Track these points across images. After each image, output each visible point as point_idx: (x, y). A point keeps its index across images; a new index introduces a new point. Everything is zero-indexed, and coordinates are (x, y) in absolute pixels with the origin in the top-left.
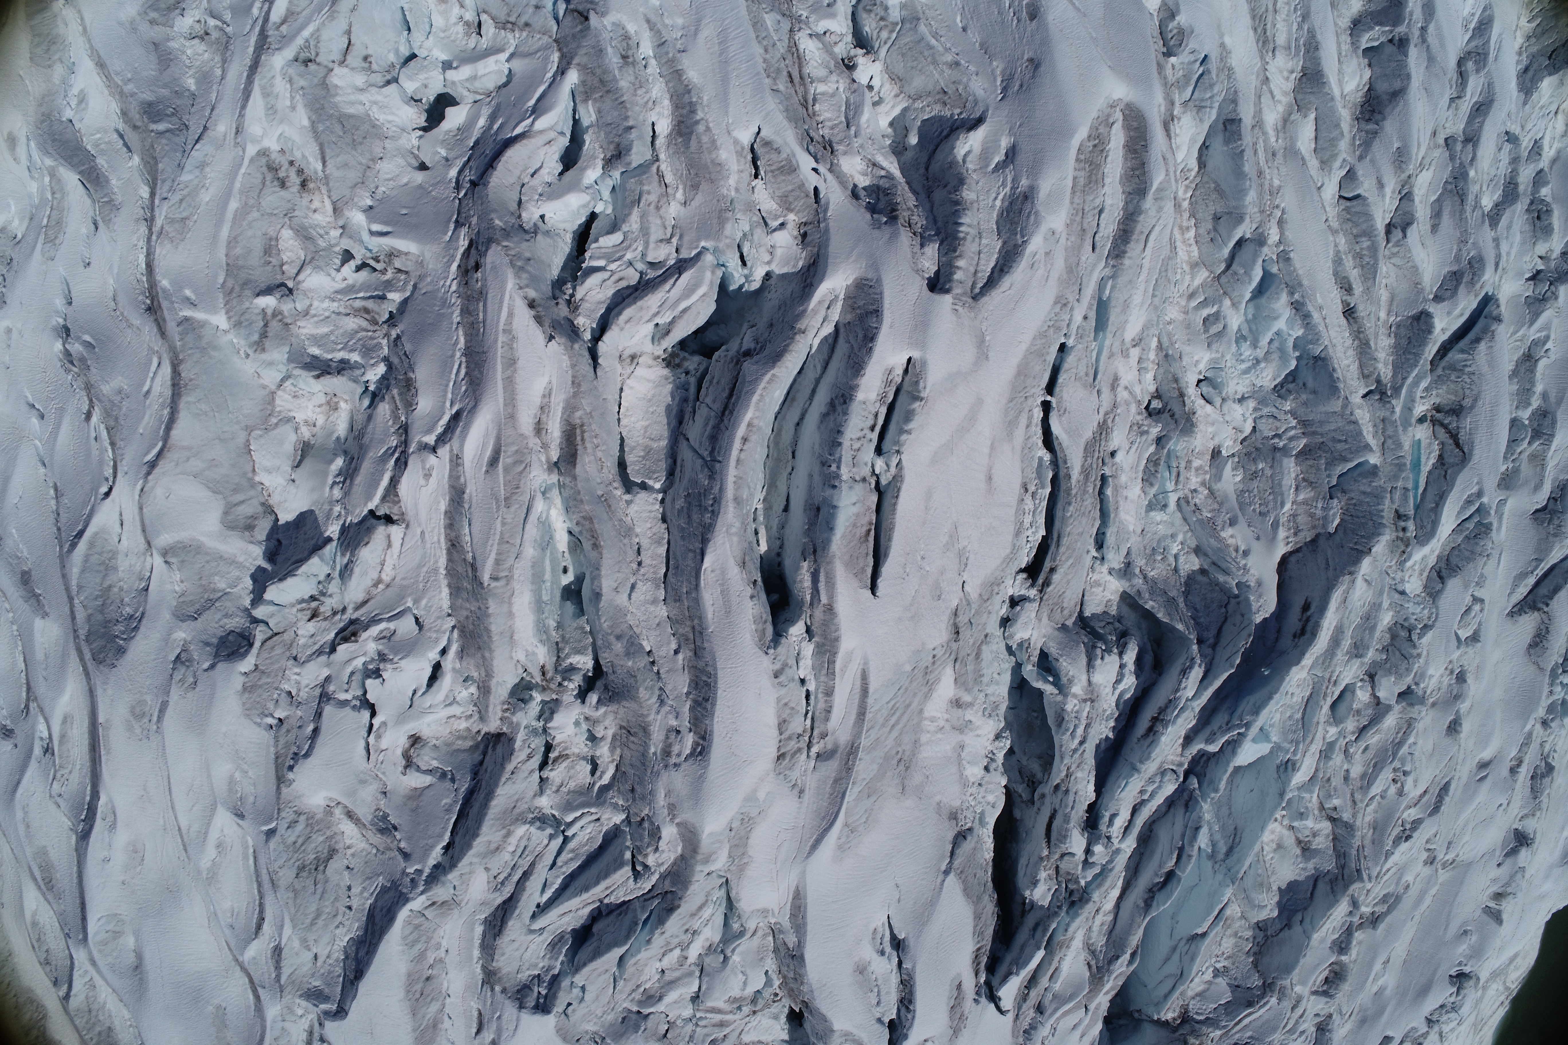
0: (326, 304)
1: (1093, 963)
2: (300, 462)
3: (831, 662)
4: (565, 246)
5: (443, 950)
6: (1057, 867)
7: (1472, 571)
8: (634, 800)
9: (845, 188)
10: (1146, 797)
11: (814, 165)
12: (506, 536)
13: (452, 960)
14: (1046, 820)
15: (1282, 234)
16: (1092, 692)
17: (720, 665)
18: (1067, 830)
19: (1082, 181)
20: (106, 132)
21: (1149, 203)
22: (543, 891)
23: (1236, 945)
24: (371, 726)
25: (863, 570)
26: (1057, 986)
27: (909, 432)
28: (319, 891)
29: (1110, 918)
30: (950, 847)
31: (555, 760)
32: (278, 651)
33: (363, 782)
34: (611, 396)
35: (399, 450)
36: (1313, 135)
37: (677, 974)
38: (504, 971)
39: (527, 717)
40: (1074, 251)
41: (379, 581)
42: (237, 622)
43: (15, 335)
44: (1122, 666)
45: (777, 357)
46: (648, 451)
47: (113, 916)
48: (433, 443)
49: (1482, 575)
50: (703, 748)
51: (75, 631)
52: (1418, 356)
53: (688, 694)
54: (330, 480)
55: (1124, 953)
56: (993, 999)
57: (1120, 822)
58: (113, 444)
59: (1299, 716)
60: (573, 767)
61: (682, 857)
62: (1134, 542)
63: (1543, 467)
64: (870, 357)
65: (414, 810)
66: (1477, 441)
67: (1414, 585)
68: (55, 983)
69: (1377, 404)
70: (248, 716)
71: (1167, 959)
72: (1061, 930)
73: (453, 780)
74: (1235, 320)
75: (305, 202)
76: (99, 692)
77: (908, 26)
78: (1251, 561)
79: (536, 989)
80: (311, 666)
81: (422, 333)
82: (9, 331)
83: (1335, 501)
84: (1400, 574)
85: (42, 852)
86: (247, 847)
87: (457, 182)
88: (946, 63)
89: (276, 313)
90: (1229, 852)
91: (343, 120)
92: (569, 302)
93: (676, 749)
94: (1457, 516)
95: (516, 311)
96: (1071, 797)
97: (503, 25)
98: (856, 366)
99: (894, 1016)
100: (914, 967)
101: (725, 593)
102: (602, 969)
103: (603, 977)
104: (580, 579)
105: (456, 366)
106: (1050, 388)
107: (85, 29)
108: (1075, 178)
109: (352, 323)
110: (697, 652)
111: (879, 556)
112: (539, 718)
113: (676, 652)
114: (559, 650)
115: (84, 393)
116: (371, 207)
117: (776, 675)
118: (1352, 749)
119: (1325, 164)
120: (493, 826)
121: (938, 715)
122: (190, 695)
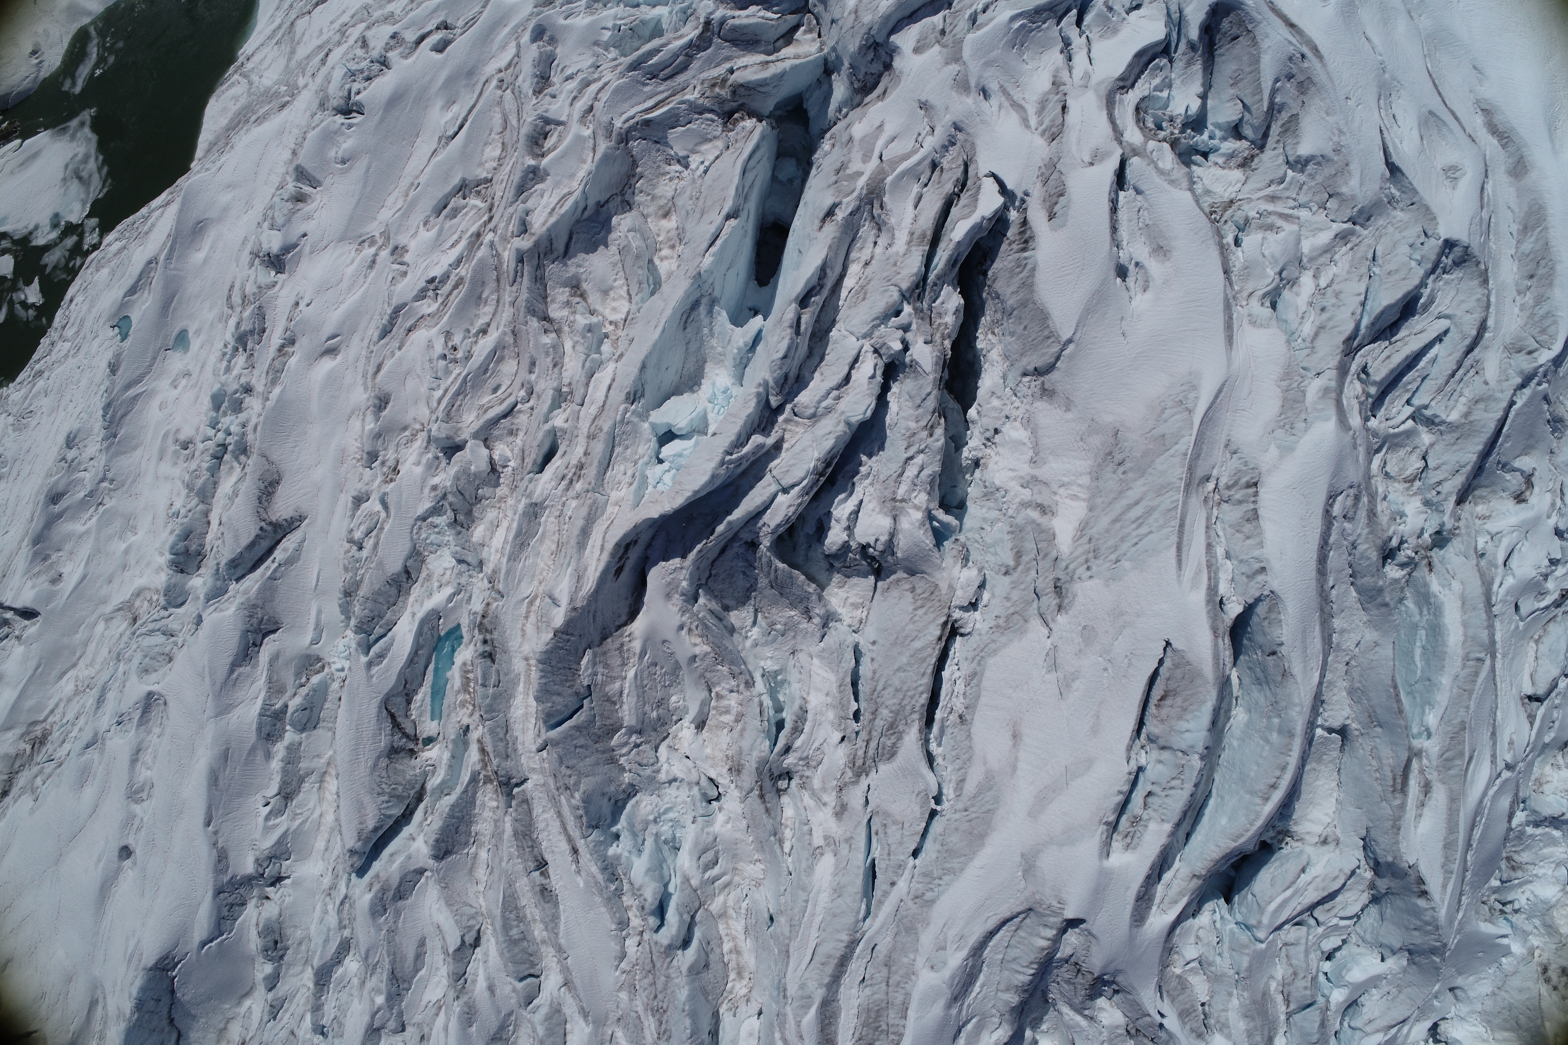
1: (878, 212)
3: (1208, 578)
5: (1518, 304)
6: (933, 325)
10: (835, 393)
11: (1162, 1020)
12: (1466, 696)
13: (1512, 293)
15: (622, 948)
16: (892, 508)
18: (935, 371)
19: (893, 1014)
21: (815, 992)
22: (1436, 358)
23: (655, 188)
26: (916, 189)
29: (853, 255)
37: (1322, 260)
38: (1472, 284)
40: (900, 947)
44: (849, 529)
46: (1320, 759)
48: (1505, 771)
50: (1329, 502)
53: (1332, 550)
56: (1006, 195)
60: (1401, 470)
61: (1342, 392)
62: (813, 647)
63: (270, 680)
65: (1532, 437)
66: (374, 721)
67: (441, 566)
69: (512, 773)
73: (1499, 463)
74: (684, 863)
78: (675, 620)
79: (1450, 262)
83: (585, 684)
84: (464, 581)
90: (696, 304)
93: (1350, 502)
94: (392, 641)
95: (1439, 889)
99: (1122, 193)
100: (1107, 248)
101: (1305, 649)
103: (1391, 267)
106: (933, 815)
113: (1334, 587)
117: (1263, 569)
118: (522, 393)
119: (556, 1010)
120: (1483, 426)
121: (1068, 501)
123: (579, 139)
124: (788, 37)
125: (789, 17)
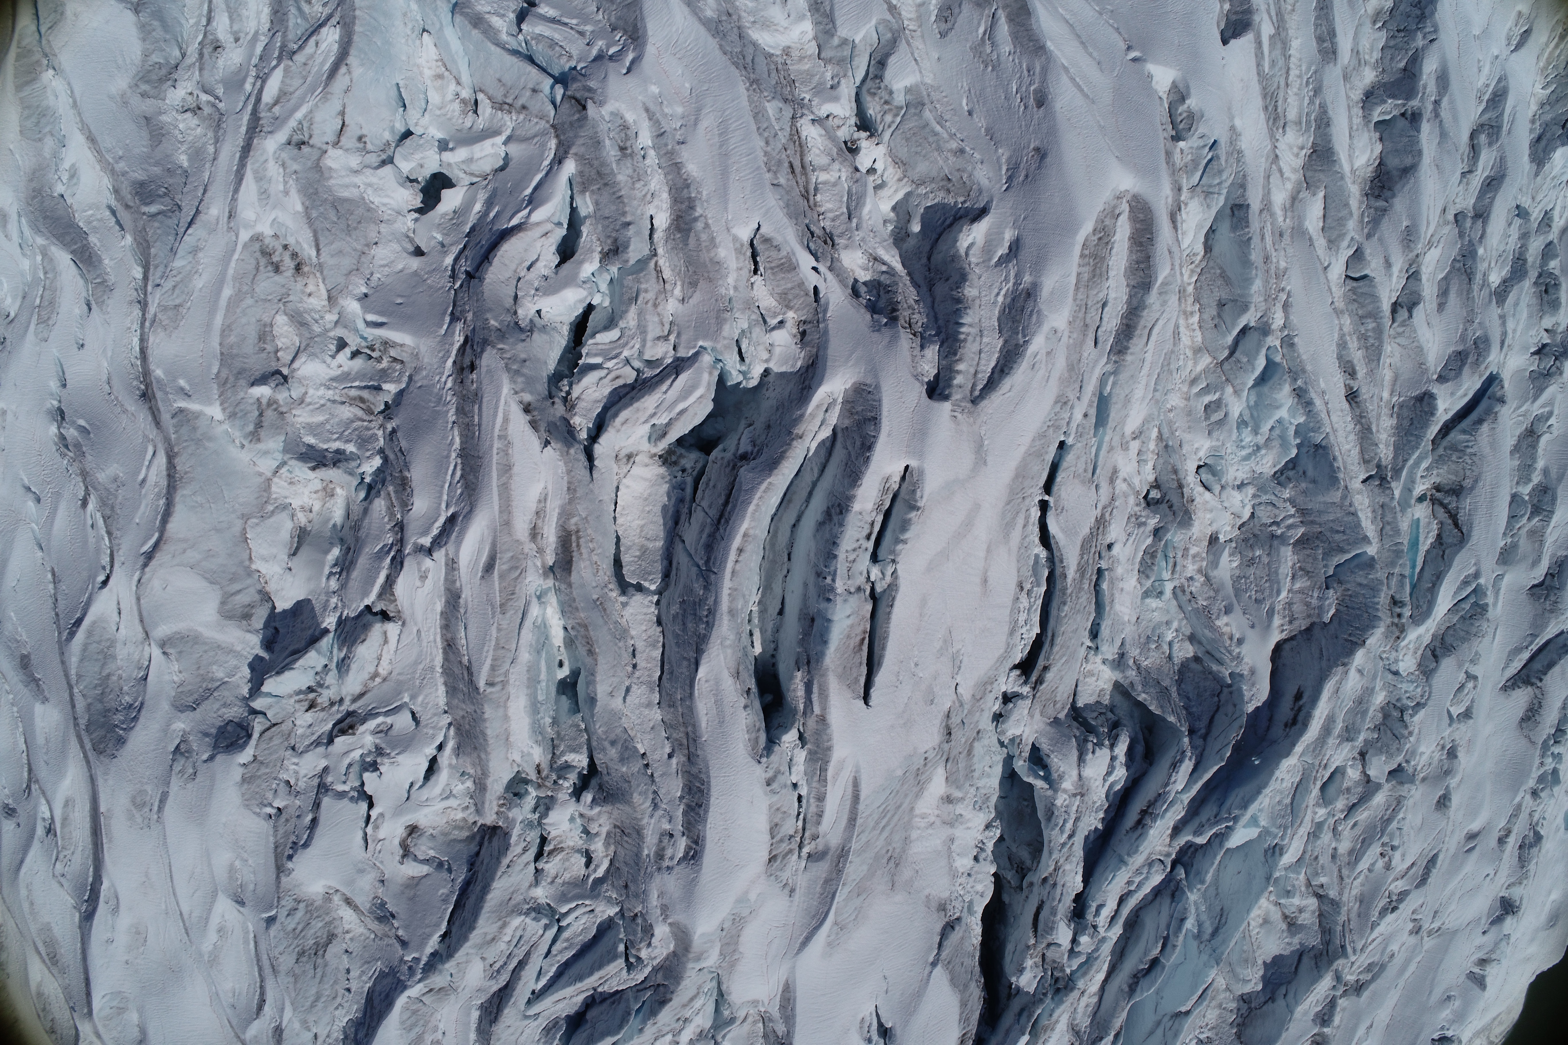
0: (322, 392)
1: (1077, 1043)
2: (297, 549)
3: (823, 770)
4: (561, 340)
6: (1043, 956)
7: (1465, 651)
8: (628, 896)
9: (845, 286)
10: (1132, 888)
11: (815, 264)
12: (502, 641)
13: (449, 1042)
14: (1034, 909)
15: (1287, 318)
16: (1082, 786)
17: (713, 773)
18: (1054, 922)
19: (1086, 276)
20: (98, 208)
21: (1153, 298)
22: (538, 979)
23: (1220, 1016)
24: (369, 817)
25: (856, 680)
27: (905, 542)
28: (319, 975)
29: (1095, 1000)
30: (938, 939)
31: (550, 853)
32: (276, 741)
33: (361, 871)
34: (607, 496)
35: (395, 549)
36: (1321, 213)
39: (523, 811)
40: (1076, 348)
41: (376, 675)
42: (235, 712)
43: (9, 416)
44: (1113, 759)
45: (773, 464)
46: (644, 550)
47: (117, 994)
48: (428, 545)
49: (1477, 653)
50: (696, 852)
51: (75, 719)
52: (1419, 437)
53: (681, 798)
54: (327, 571)
55: (1107, 1034)
57: (1106, 912)
58: (109, 533)
59: (1288, 801)
60: (568, 860)
61: (674, 954)
62: (1129, 632)
63: (1542, 543)
64: (867, 467)
65: (412, 899)
66: (1476, 523)
67: (1407, 664)
69: (1376, 490)
70: (247, 807)
71: (1152, 1033)
72: (1046, 1015)
73: (450, 870)
74: (1236, 407)
75: (299, 286)
76: (100, 781)
77: (912, 111)
78: (1245, 650)
80: (309, 757)
81: (418, 429)
83: (1331, 591)
84: (1394, 654)
85: (46, 929)
86: (247, 932)
87: (453, 270)
88: (951, 150)
89: (271, 403)
90: (1215, 932)
91: (337, 204)
92: (565, 399)
93: (669, 852)
94: (1454, 596)
95: (511, 417)
96: (1059, 889)
97: (500, 106)
98: (853, 475)
101: (719, 703)
104: (575, 674)
105: (451, 468)
106: (1048, 488)
107: (75, 102)
108: (1079, 274)
109: (347, 412)
110: (691, 758)
111: (872, 664)
112: (534, 810)
113: (670, 756)
114: (554, 747)
115: (79, 479)
116: (366, 295)
117: (769, 783)
118: (1340, 827)
119: (1332, 244)
120: (489, 918)
121: (929, 812)
122: (189, 786)
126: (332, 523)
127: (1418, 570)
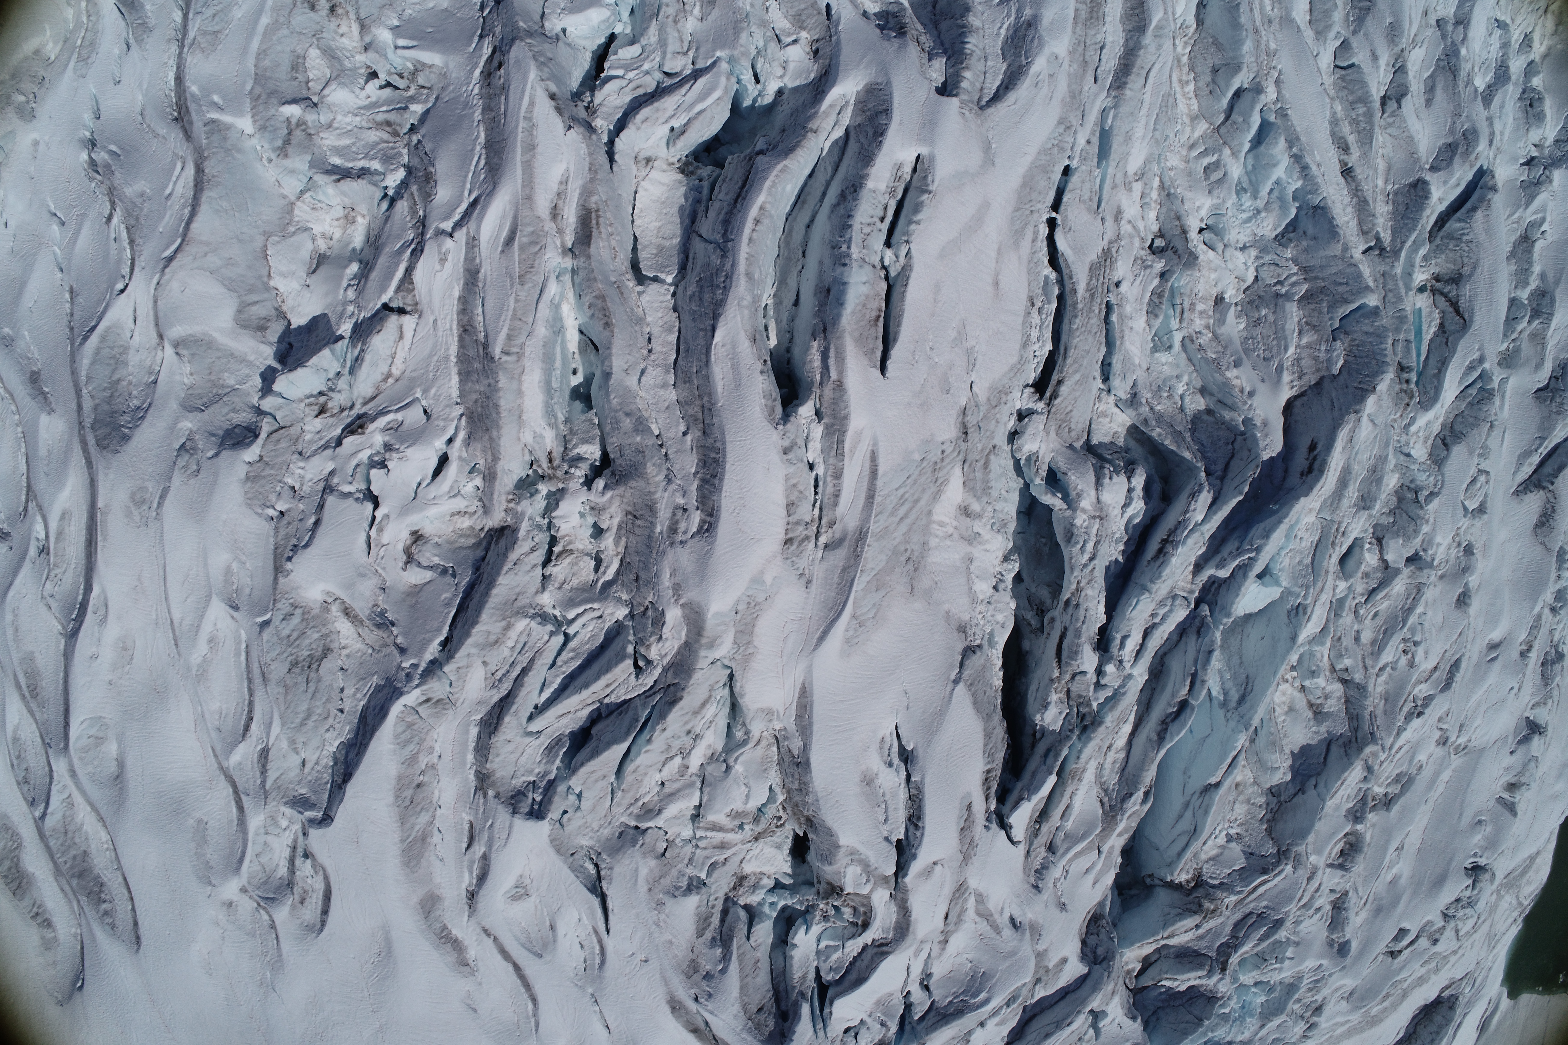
0: (349, 119)
1: (1106, 799)
2: (315, 270)
3: (841, 442)
4: (584, 63)
5: (436, 754)
6: (1068, 691)
7: (1475, 439)
8: (638, 589)
10: (1157, 620)
12: (519, 312)
13: (444, 766)
14: (1056, 641)
15: (1279, 93)
16: (1101, 509)
17: (728, 438)
18: (1078, 645)
19: (1083, 15)
21: (1148, 39)
22: (542, 690)
23: (1248, 811)
24: (374, 518)
25: (872, 352)
26: (1069, 825)
27: (918, 223)
28: (311, 690)
29: (1122, 755)
30: (959, 658)
31: (559, 555)
32: (283, 444)
33: (362, 575)
34: (626, 195)
35: (415, 241)
37: (677, 785)
38: (498, 775)
39: (533, 507)
40: (1077, 78)
41: (389, 375)
42: (243, 417)
43: (42, 147)
44: (1130, 490)
45: (789, 151)
46: (661, 249)
47: (97, 720)
48: (449, 230)
49: (1486, 446)
51: (81, 422)
52: (1416, 220)
53: (695, 474)
54: (345, 283)
55: (1137, 789)
56: (1004, 825)
57: (1132, 644)
58: (132, 242)
59: (1308, 560)
60: (576, 564)
61: (687, 644)
62: (1140, 374)
63: (1543, 346)
64: (880, 149)
65: (413, 606)
66: (1477, 309)
67: (1420, 452)
68: (32, 803)
69: (1377, 260)
70: (249, 506)
71: (1180, 817)
72: (1072, 758)
74: (1235, 170)
75: (333, 25)
76: (101, 477)
78: (1256, 401)
79: (530, 795)
80: (316, 460)
81: (443, 134)
82: (36, 143)
83: (1339, 343)
84: (1404, 437)
85: (29, 658)
86: (239, 643)
87: (482, 4)
89: (301, 123)
90: (1242, 700)
92: (587, 108)
93: (682, 526)
94: (1460, 382)
95: (537, 101)
96: (1082, 612)
98: (867, 158)
99: (902, 837)
100: (923, 779)
101: (735, 366)
102: (599, 774)
103: (601, 783)
104: (588, 381)
105: (476, 159)
106: (1056, 206)
108: (1076, 10)
109: (374, 136)
110: (706, 430)
111: (888, 341)
112: (544, 512)
113: (685, 433)
114: (566, 441)
115: (106, 199)
116: (397, 26)
117: (785, 452)
118: (1362, 612)
119: (1320, 34)
120: (493, 615)
121: (947, 520)
122: (192, 482)
123: (1318, 852)
124: (1147, 963)
125: (1150, 983)
126: (350, 248)
127: (1423, 358)
